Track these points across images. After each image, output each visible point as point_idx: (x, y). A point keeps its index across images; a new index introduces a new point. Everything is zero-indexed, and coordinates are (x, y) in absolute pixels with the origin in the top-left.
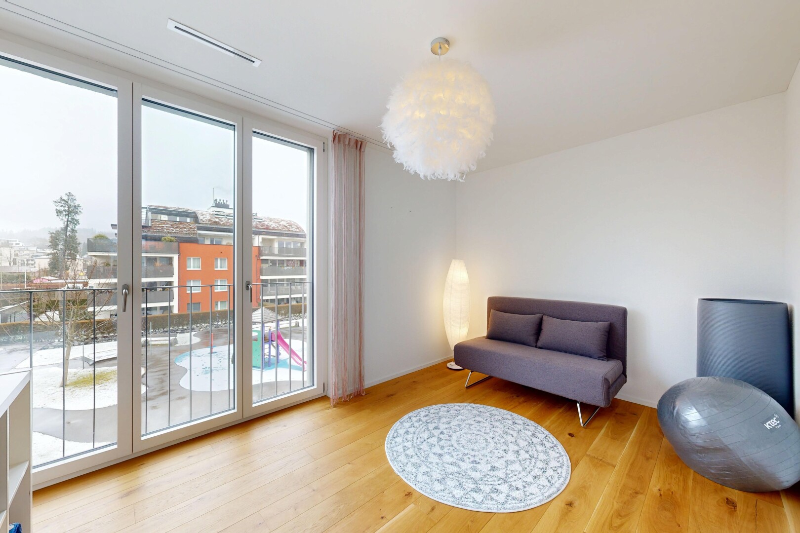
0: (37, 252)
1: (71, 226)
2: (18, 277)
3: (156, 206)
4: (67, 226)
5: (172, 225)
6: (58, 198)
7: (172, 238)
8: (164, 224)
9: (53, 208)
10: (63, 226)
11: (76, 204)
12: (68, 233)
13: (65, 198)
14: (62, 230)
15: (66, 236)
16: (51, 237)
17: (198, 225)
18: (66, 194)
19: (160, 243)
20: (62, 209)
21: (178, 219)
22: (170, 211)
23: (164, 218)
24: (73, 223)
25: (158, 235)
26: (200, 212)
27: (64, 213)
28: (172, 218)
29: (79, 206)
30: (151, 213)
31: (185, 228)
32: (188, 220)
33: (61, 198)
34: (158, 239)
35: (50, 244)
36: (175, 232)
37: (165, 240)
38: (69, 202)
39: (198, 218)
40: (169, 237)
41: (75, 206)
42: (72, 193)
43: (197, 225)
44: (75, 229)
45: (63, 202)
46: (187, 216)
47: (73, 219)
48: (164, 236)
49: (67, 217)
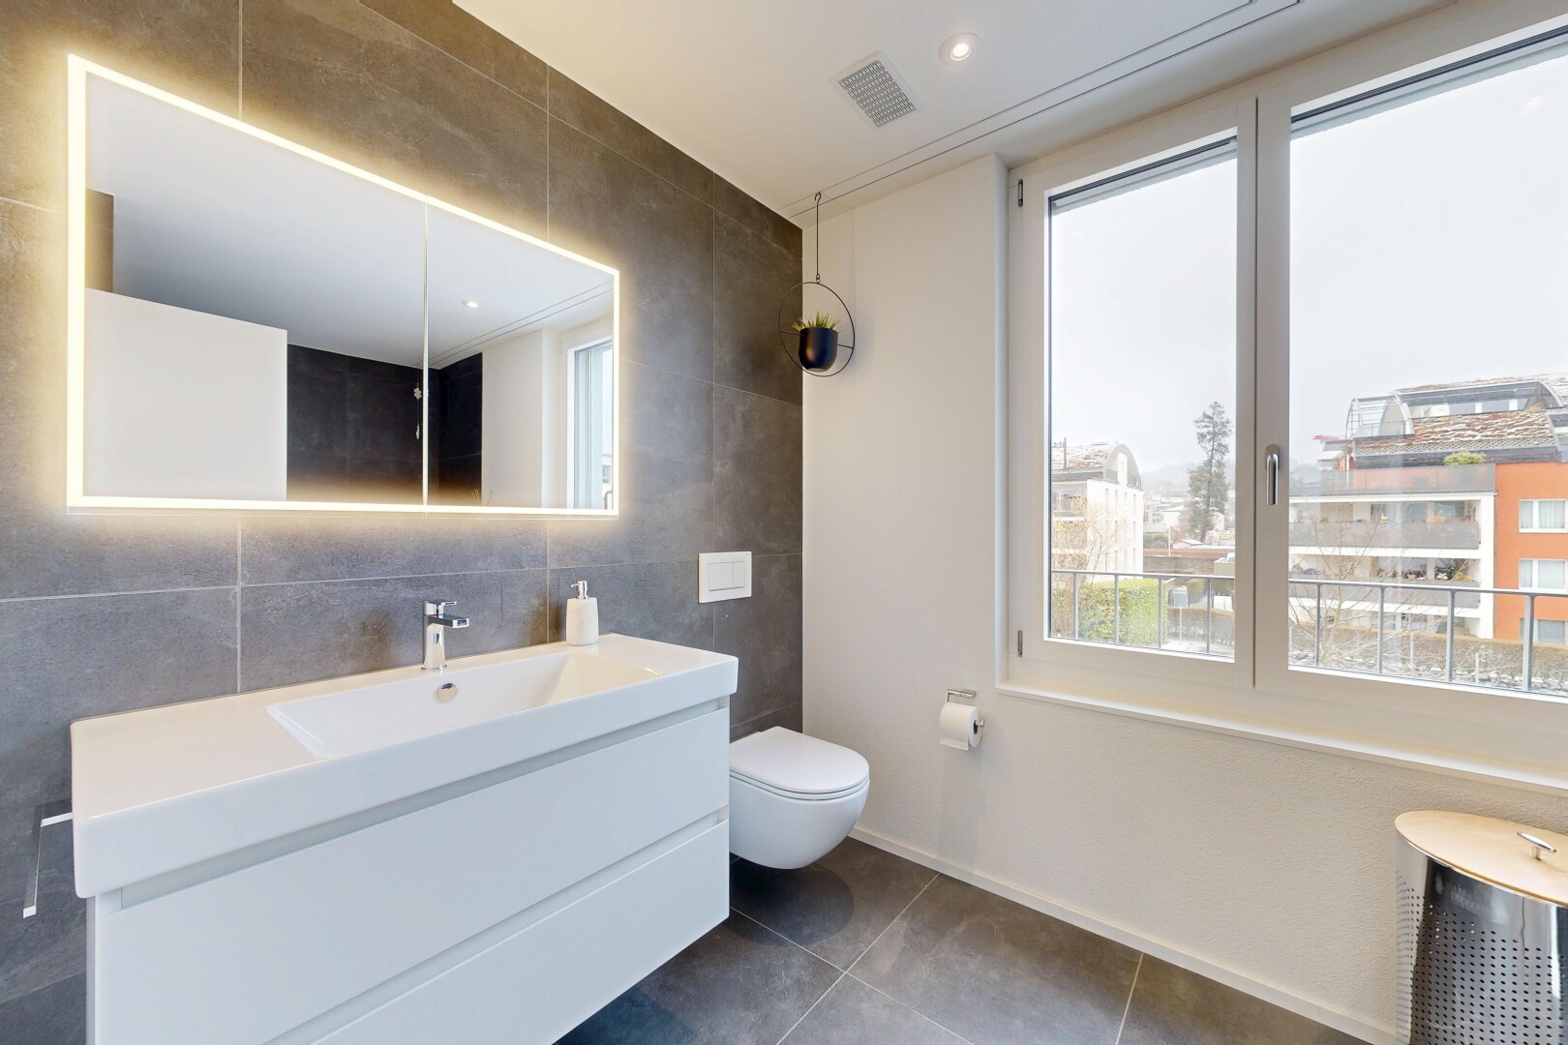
0: (1162, 503)
1: (1217, 457)
2: (1157, 539)
3: (1416, 389)
4: (1212, 457)
5: (1468, 425)
6: (1199, 415)
7: (1474, 455)
8: (1449, 425)
9: (1193, 431)
10: (1206, 458)
11: (1224, 420)
12: (1214, 469)
13: (1209, 412)
14: (1205, 464)
15: (1211, 474)
16: (1191, 478)
17: (1554, 412)
18: (1211, 406)
19: (1440, 469)
20: (1205, 430)
21: (1479, 407)
22: (1458, 391)
23: (1441, 410)
24: (1221, 451)
25: (1433, 451)
26: (1552, 378)
27: (1208, 437)
28: (1462, 407)
29: (1228, 422)
30: (1409, 406)
31: (1511, 426)
32: (1513, 405)
33: (1204, 414)
34: (1438, 461)
35: (1190, 489)
36: (1480, 441)
37: (1455, 460)
38: (1215, 417)
39: (1550, 394)
40: (1464, 453)
41: (1222, 424)
42: (1220, 403)
43: (1549, 413)
44: (1223, 462)
45: (1206, 420)
46: (1512, 396)
47: (1220, 445)
48: (1450, 453)
49: (1211, 443)
